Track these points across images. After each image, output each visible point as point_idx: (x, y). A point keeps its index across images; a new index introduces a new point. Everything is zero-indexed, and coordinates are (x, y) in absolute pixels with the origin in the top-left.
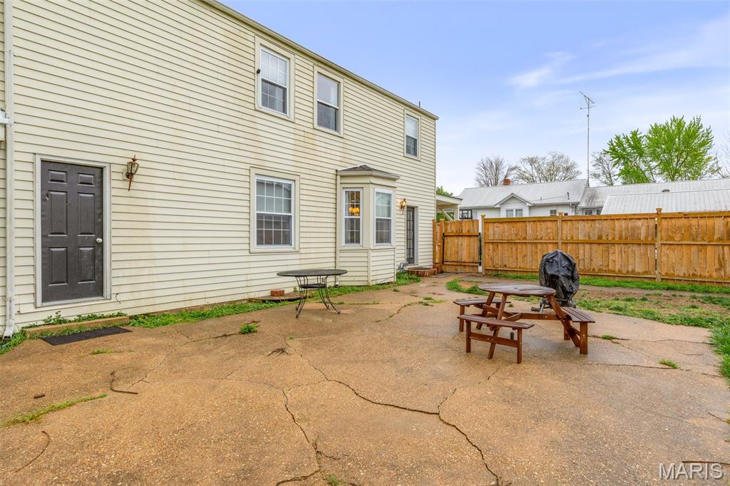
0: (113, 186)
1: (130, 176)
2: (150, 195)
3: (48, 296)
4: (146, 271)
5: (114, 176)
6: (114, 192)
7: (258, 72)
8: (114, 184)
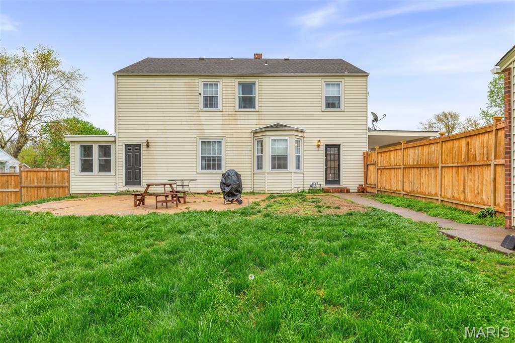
0: (143, 149)
1: (148, 146)
2: (155, 152)
3: (127, 184)
4: (153, 178)
5: (144, 147)
6: (144, 152)
7: (200, 94)
8: (144, 149)
